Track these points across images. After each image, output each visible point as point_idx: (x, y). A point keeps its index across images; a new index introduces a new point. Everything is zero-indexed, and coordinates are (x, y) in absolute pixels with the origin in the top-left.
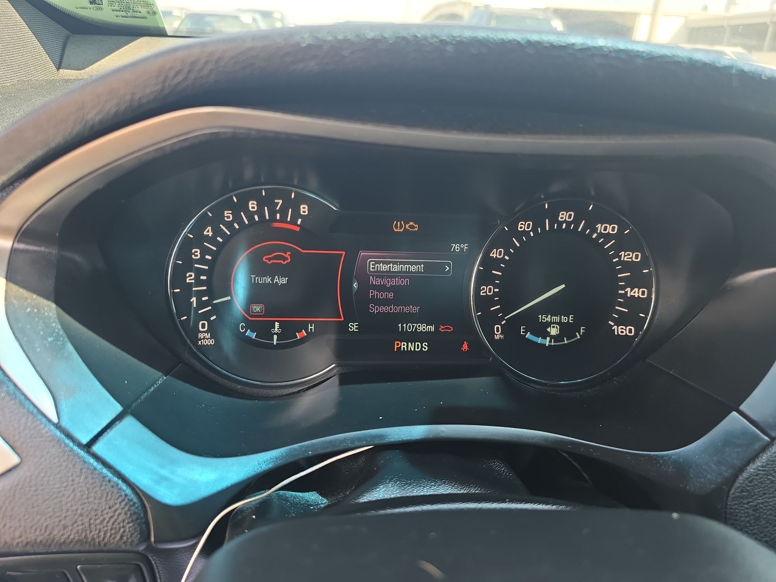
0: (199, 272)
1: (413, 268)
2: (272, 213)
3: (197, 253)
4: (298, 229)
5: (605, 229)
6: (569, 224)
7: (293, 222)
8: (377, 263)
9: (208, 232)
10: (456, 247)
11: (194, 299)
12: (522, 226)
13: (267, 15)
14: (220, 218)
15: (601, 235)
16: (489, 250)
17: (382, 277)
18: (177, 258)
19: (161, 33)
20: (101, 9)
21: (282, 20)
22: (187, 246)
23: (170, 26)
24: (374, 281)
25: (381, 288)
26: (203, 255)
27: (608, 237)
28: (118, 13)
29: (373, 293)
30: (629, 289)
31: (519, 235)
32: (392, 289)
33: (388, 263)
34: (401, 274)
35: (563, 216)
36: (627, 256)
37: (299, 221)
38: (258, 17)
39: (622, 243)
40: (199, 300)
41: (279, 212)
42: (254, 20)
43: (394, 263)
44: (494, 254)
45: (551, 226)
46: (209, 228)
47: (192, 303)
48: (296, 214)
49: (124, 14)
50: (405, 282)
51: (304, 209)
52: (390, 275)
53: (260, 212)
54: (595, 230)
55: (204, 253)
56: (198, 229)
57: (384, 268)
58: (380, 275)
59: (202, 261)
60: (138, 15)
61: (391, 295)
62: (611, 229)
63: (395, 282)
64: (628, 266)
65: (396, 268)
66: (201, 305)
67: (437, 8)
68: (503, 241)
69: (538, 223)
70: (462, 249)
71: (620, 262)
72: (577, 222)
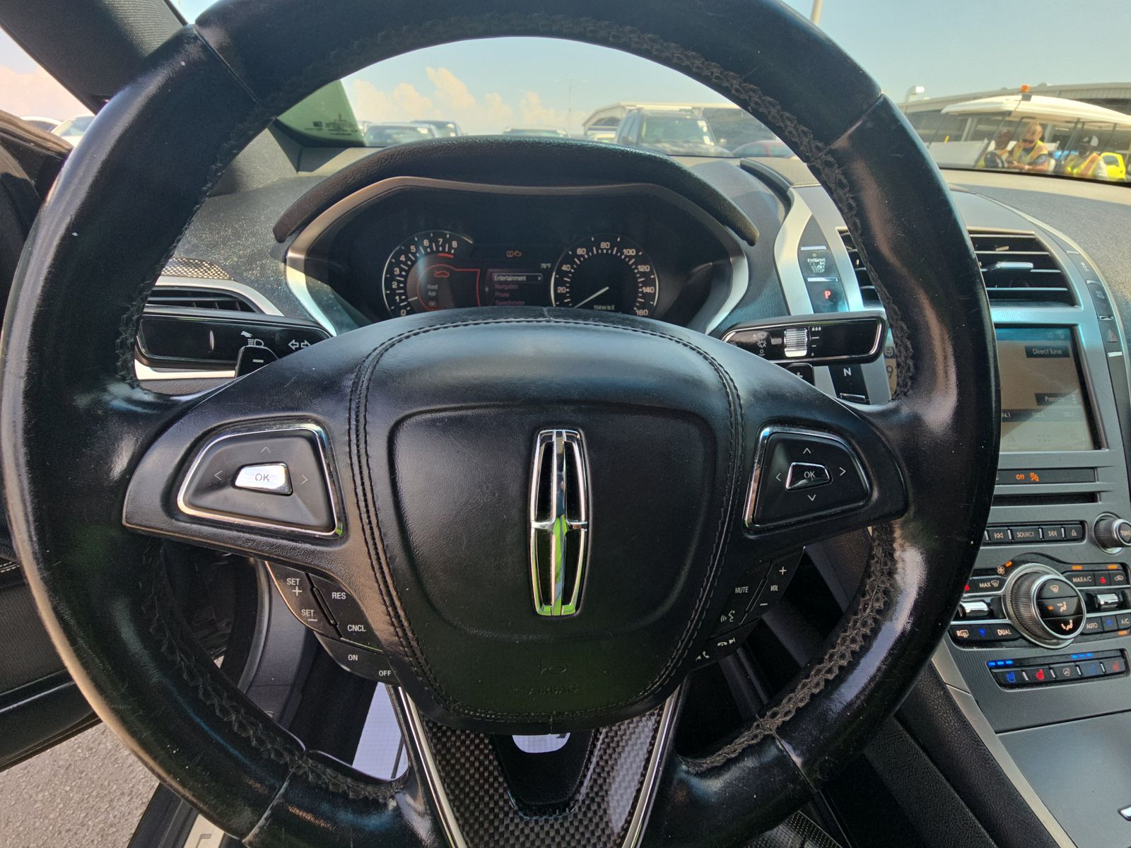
0: (399, 282)
1: (520, 279)
2: (437, 247)
3: (397, 271)
4: (452, 257)
5: (629, 252)
6: (607, 250)
7: (449, 252)
8: (499, 276)
9: (403, 258)
10: (544, 266)
11: (397, 298)
12: (580, 251)
13: (441, 126)
14: (409, 251)
15: (626, 256)
16: (561, 265)
17: (502, 284)
18: (386, 274)
19: (359, 145)
20: (321, 129)
21: (455, 130)
22: (391, 266)
23: (366, 141)
24: (497, 286)
25: (502, 291)
26: (401, 271)
27: (631, 257)
28: (333, 132)
29: (497, 294)
30: (644, 288)
31: (579, 257)
32: (509, 291)
33: (505, 276)
34: (513, 282)
35: (604, 245)
36: (643, 268)
37: (453, 251)
38: (433, 127)
39: (640, 260)
40: (400, 298)
41: (441, 246)
42: (430, 130)
43: (509, 276)
44: (565, 268)
45: (597, 251)
46: (403, 256)
47: (396, 300)
48: (450, 247)
49: (336, 132)
50: (516, 287)
51: (455, 244)
52: (506, 283)
53: (431, 246)
54: (622, 253)
55: (402, 270)
56: (397, 256)
57: (502, 279)
58: (500, 283)
59: (400, 275)
60: (345, 133)
61: (508, 295)
62: (632, 252)
63: (511, 287)
64: (643, 274)
65: (510, 279)
66: (402, 301)
67: (597, 113)
68: (569, 260)
69: (589, 250)
70: (547, 267)
71: (639, 272)
72: (612, 248)
